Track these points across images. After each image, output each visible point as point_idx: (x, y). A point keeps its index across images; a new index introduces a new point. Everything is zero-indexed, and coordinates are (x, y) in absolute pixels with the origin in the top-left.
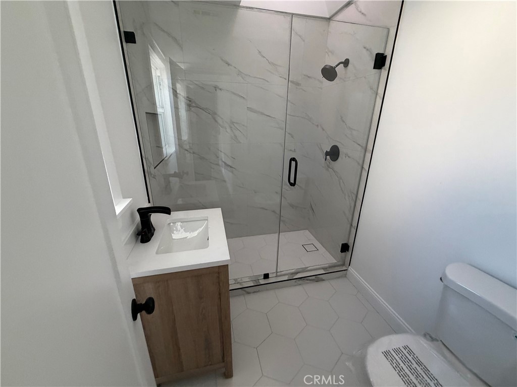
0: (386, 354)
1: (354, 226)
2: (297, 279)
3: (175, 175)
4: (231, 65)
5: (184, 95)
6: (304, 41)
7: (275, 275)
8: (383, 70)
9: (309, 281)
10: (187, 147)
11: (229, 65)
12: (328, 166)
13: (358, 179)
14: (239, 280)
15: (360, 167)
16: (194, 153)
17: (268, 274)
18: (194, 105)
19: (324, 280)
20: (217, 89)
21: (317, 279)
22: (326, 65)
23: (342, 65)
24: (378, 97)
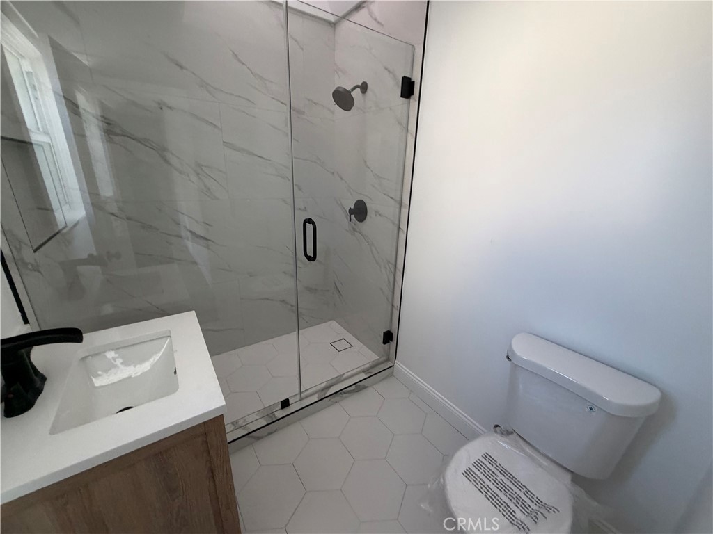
0: (468, 474)
1: (395, 308)
2: (331, 395)
3: (91, 260)
4: (187, 69)
5: (93, 112)
6: (302, 49)
7: (298, 398)
8: (411, 100)
9: (347, 395)
10: (113, 208)
11: (182, 67)
12: (354, 230)
13: (395, 244)
14: (241, 422)
15: (396, 228)
16: (129, 219)
17: (287, 401)
18: (118, 131)
19: (367, 387)
20: (164, 108)
21: (358, 387)
22: (339, 88)
23: (358, 90)
24: (409, 135)
